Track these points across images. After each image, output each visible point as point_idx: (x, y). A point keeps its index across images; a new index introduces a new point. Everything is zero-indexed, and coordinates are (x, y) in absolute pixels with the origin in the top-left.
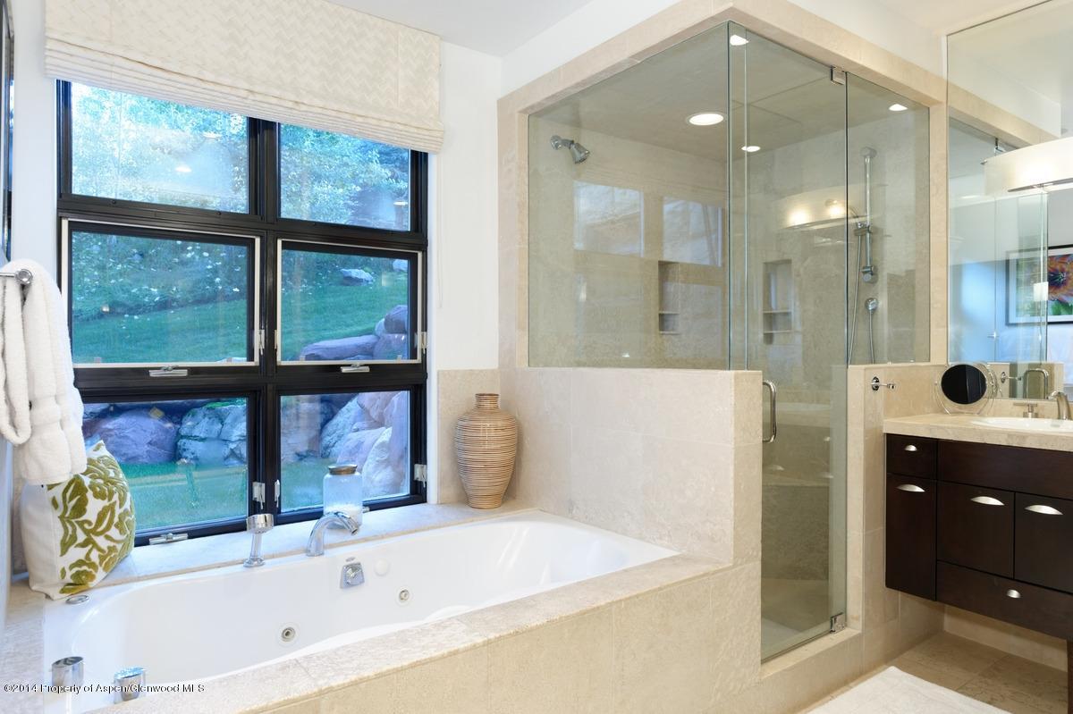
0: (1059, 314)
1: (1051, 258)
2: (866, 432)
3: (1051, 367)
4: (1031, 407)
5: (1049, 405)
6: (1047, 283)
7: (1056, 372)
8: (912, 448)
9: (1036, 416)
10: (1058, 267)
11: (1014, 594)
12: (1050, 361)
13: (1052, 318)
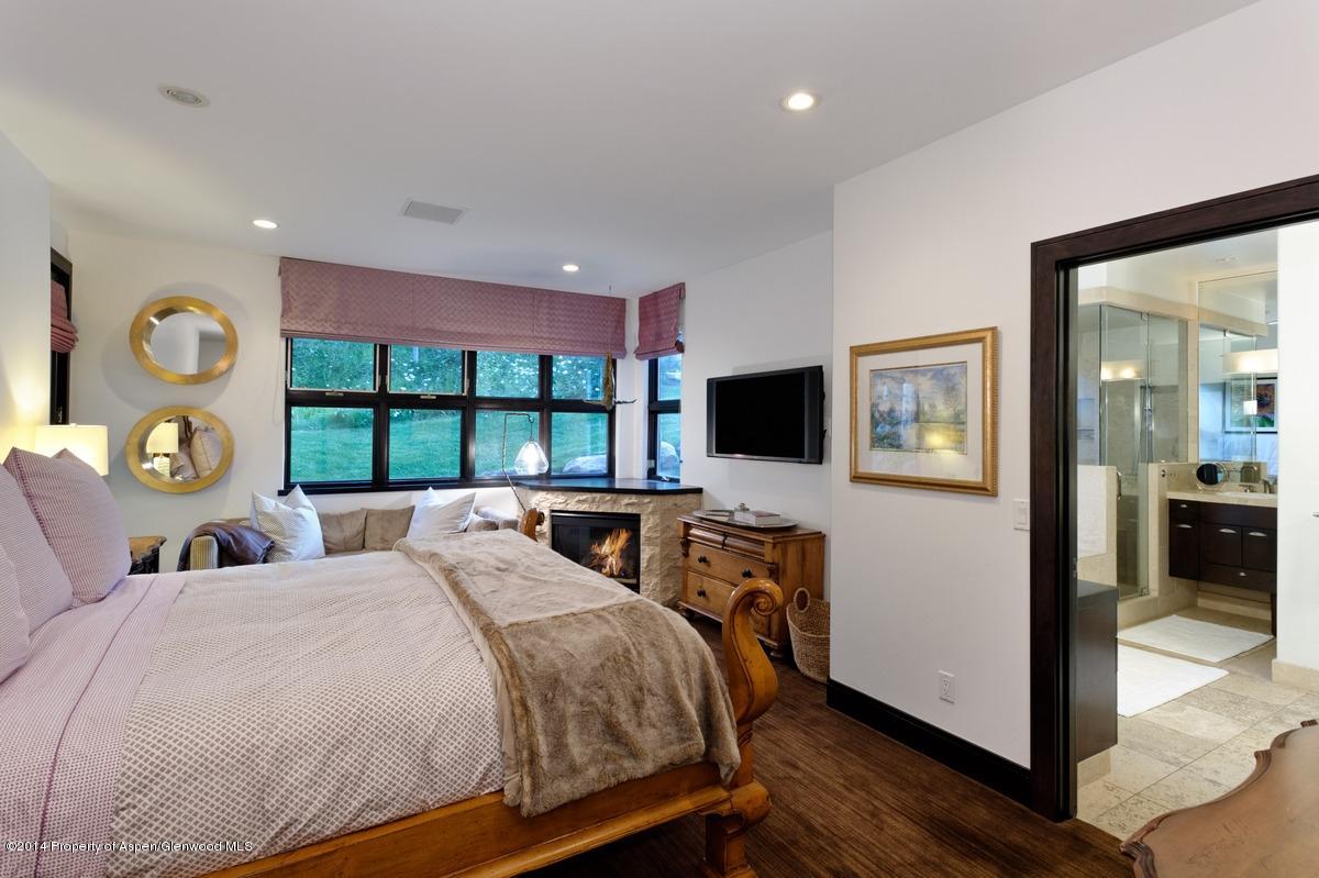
0: (1263, 426)
1: (1258, 386)
2: (1160, 498)
3: (1259, 465)
4: (1250, 487)
5: (1260, 486)
6: (1256, 402)
7: (1262, 467)
8: (1185, 506)
9: (1252, 491)
10: (1263, 393)
11: (1243, 574)
12: (1259, 460)
13: (1260, 429)
